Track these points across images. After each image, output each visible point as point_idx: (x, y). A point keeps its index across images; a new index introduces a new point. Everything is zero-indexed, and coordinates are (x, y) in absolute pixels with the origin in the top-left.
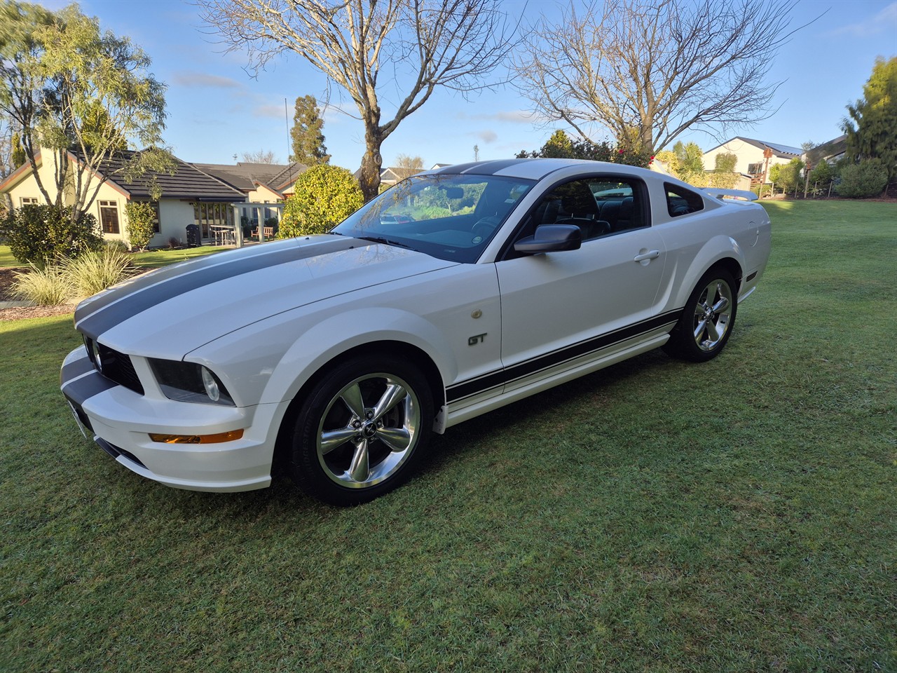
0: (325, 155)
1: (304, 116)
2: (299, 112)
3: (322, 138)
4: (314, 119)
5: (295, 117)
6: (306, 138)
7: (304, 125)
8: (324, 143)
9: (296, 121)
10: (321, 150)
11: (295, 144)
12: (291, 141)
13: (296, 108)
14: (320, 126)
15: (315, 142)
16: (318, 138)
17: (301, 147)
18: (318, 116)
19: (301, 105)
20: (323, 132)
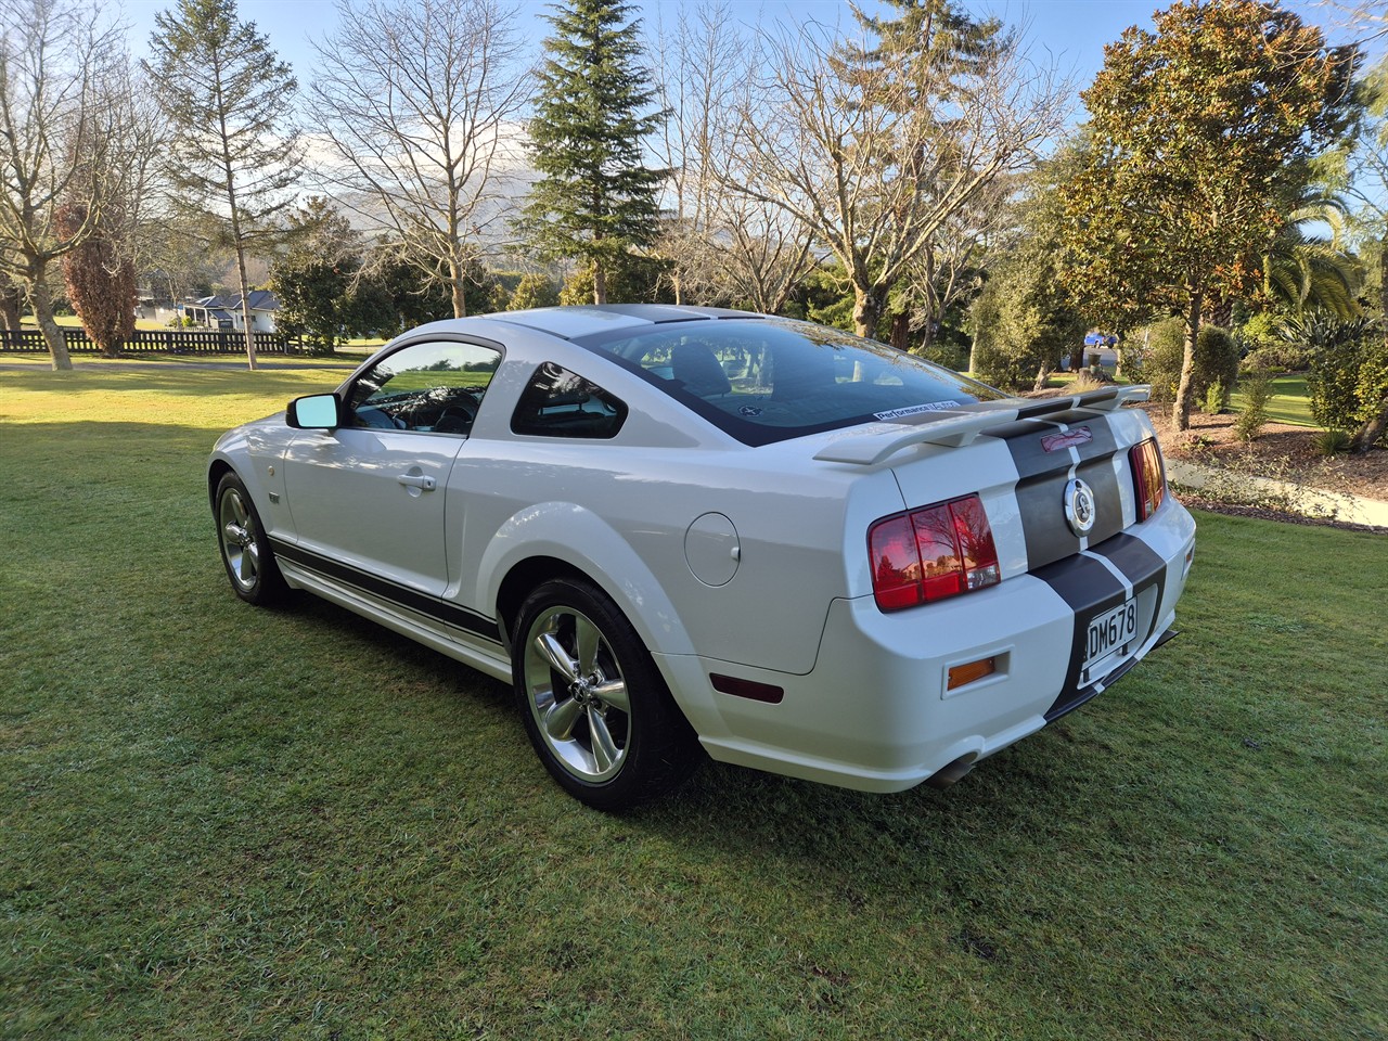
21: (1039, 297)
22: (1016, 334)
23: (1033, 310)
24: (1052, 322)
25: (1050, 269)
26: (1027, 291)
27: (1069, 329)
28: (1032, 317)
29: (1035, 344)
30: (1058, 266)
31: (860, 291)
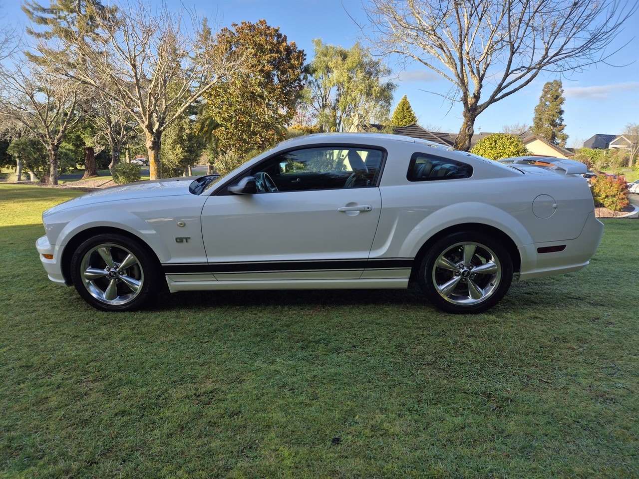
0: (560, 125)
1: (549, 96)
2: (546, 93)
3: (561, 112)
4: (557, 98)
5: (541, 98)
6: (546, 113)
7: (547, 103)
8: (562, 116)
9: (541, 100)
10: (558, 121)
11: (536, 118)
12: (533, 115)
13: (543, 90)
14: (561, 103)
15: (553, 116)
16: (556, 112)
17: (540, 119)
18: (561, 95)
19: (548, 88)
20: (563, 107)
21: (180, 140)
22: (172, 157)
23: (178, 146)
24: (186, 152)
25: (182, 128)
26: (174, 137)
27: (194, 155)
28: (179, 150)
29: (181, 162)
30: (185, 126)
31: (149, 134)
